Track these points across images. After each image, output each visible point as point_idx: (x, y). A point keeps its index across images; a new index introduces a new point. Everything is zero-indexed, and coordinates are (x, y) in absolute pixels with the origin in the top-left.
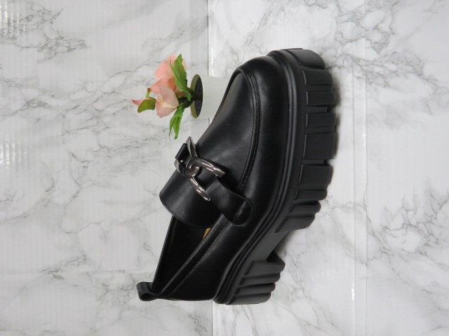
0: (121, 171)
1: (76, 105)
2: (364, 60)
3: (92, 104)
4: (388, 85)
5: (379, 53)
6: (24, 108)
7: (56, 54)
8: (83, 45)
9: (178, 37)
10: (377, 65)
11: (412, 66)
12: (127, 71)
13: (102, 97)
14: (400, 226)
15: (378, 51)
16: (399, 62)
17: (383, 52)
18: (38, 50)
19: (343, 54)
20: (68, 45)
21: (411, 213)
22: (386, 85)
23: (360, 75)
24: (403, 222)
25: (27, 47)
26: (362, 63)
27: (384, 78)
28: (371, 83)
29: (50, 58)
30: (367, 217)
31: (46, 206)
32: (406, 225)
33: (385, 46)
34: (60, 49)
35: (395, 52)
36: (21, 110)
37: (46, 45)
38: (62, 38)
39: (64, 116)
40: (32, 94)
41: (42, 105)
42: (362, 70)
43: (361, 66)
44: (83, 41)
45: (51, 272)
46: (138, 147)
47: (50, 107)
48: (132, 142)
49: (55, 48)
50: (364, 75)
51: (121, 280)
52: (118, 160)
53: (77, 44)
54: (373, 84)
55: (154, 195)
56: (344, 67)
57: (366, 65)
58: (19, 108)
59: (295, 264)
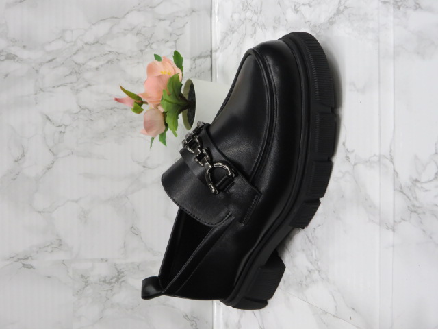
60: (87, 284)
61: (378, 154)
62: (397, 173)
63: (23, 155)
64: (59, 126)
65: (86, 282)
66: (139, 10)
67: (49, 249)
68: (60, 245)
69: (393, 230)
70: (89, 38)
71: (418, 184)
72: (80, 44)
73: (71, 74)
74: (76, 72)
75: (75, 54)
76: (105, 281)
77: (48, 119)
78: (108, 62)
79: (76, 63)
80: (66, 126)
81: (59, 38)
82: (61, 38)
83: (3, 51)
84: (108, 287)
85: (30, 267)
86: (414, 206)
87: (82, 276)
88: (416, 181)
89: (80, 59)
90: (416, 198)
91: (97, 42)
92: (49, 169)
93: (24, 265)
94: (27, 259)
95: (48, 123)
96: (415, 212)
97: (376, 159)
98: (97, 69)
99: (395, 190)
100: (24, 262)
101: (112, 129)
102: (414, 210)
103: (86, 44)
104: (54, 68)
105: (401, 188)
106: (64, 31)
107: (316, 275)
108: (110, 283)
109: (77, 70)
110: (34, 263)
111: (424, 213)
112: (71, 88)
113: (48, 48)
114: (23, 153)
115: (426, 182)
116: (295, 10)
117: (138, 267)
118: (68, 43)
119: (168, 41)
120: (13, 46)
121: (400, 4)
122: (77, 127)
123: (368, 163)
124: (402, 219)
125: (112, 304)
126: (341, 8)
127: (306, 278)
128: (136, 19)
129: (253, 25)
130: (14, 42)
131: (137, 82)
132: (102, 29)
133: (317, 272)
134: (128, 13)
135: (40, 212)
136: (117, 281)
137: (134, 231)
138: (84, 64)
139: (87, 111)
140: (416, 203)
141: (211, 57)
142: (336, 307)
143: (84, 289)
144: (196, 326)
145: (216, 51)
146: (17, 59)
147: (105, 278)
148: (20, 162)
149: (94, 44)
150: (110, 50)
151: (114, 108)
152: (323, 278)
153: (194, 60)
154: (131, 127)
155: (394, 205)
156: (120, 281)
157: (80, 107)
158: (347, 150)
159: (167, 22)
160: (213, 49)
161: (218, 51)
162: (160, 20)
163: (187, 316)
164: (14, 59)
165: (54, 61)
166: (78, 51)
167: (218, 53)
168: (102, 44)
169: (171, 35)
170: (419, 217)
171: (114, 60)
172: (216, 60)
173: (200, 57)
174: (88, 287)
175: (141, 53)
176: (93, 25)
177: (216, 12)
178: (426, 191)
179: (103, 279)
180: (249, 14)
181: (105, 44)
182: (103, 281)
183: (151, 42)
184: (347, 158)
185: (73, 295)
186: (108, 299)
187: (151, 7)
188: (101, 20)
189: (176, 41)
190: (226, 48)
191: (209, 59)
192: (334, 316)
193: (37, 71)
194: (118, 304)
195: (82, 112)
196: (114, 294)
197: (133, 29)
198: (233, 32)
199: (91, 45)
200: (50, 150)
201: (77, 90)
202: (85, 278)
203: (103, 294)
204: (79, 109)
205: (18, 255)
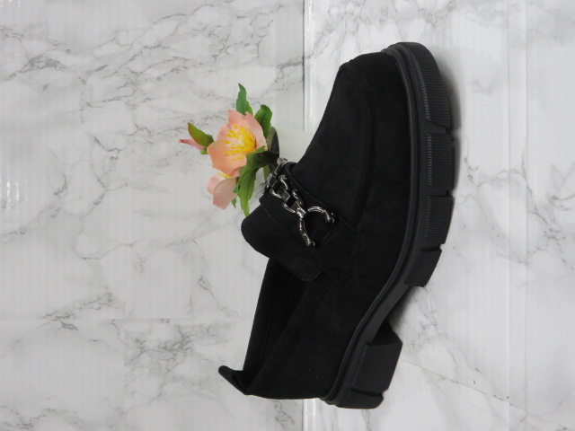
60: (142, 350)
61: (507, 168)
62: (531, 191)
63: (65, 186)
64: (111, 150)
65: (142, 348)
66: (212, 5)
67: (96, 306)
68: (110, 300)
69: (527, 264)
70: (150, 40)
71: (557, 203)
72: (138, 47)
73: (126, 85)
74: (132, 83)
75: (131, 60)
76: (165, 348)
77: (97, 141)
78: (172, 71)
79: (133, 72)
80: (119, 151)
81: (112, 41)
82: (114, 40)
83: (41, 56)
84: (170, 355)
85: (72, 327)
86: (551, 230)
87: (137, 341)
88: (555, 198)
89: (137, 66)
90: (554, 220)
91: (159, 46)
92: (96, 204)
93: (64, 325)
94: (68, 317)
95: (96, 146)
96: (553, 238)
97: (505, 175)
98: (159, 78)
99: (528, 212)
100: (64, 321)
101: (177, 155)
102: (552, 235)
103: (146, 47)
104: (105, 77)
105: (536, 209)
106: (117, 31)
107: (431, 331)
108: (171, 350)
109: (134, 80)
110: (76, 323)
111: (564, 238)
112: (126, 103)
113: (98, 53)
114: (66, 183)
115: (566, 199)
117: (208, 330)
118: (122, 46)
119: (248, 44)
120: (54, 50)
122: (133, 151)
123: (496, 181)
124: (538, 249)
125: (174, 377)
127: (419, 335)
128: (208, 16)
129: (355, 21)
130: (56, 44)
131: (209, 95)
132: (165, 29)
133: (432, 327)
134: (197, 9)
135: (85, 259)
136: (181, 348)
137: (203, 284)
138: (142, 73)
139: (145, 132)
140: (554, 227)
141: (303, 65)
142: (456, 370)
143: (139, 356)
144: (281, 408)
145: (309, 57)
146: (59, 66)
147: (165, 343)
148: (61, 195)
149: (155, 47)
150: (175, 55)
151: (179, 128)
152: (440, 334)
153: (282, 69)
155: (527, 231)
156: (185, 347)
157: (137, 126)
158: (470, 167)
159: (248, 20)
160: (306, 55)
161: (312, 57)
162: (239, 17)
164: (56, 67)
165: (105, 69)
166: (135, 56)
167: (312, 60)
168: (164, 48)
169: (252, 36)
170: (558, 244)
171: (179, 67)
172: (309, 68)
173: (289, 64)
174: (144, 355)
175: (214, 59)
176: (155, 23)
177: (310, 7)
178: (567, 209)
179: (163, 345)
180: (350, 7)
181: (169, 47)
182: (163, 348)
183: (227, 45)
184: (471, 177)
185: (125, 365)
186: (169, 370)
187: (226, 2)
188: (165, 18)
189: (258, 45)
190: (321, 53)
191: (300, 67)
192: (453, 381)
193: (83, 81)
194: (182, 377)
195: (140, 132)
196: (177, 364)
197: (204, 29)
198: (330, 31)
199: (151, 48)
200: (99, 180)
201: (134, 105)
202: (140, 344)
203: (163, 363)
204: (136, 129)
205: (56, 312)
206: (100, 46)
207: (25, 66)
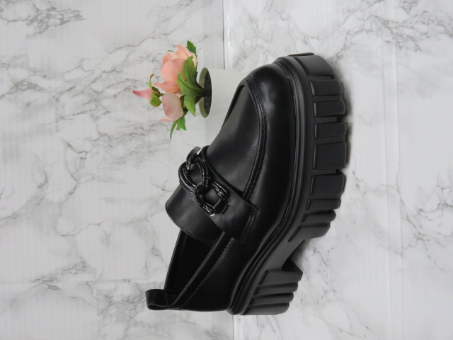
0: (124, 162)
1: (70, 86)
2: (393, 22)
3: (89, 85)
4: (419, 49)
5: (408, 13)
6: (12, 91)
7: (47, 27)
8: (78, 16)
9: (188, 4)
10: (407, 27)
11: (443, 26)
12: (129, 45)
13: (101, 76)
14: (436, 207)
15: (407, 10)
16: (430, 22)
17: (413, 12)
18: (27, 24)
19: (371, 15)
20: (61, 17)
21: (446, 191)
22: (417, 49)
23: (390, 38)
24: (438, 202)
25: (15, 21)
26: (391, 25)
27: (414, 41)
28: (401, 48)
29: (40, 33)
30: (401, 200)
31: (38, 205)
32: (441, 205)
33: (414, 4)
34: (52, 21)
35: (425, 12)
36: (8, 93)
37: (36, 17)
38: (54, 9)
39: (57, 100)
40: (21, 74)
41: (32, 87)
42: (392, 33)
43: (390, 29)
44: (78, 12)
45: (45, 281)
46: (144, 135)
47: (41, 90)
48: (136, 128)
49: (46, 20)
50: (393, 38)
51: (126, 291)
52: (120, 150)
53: (71, 15)
54: (403, 49)
55: (163, 190)
56: (371, 30)
57: (396, 28)
58: (7, 91)
59: (325, 263)
60: (111, 303)
61: (385, 184)
62: (403, 203)
63: (46, 181)
64: (80, 153)
66: (153, 38)
67: (74, 271)
68: (84, 267)
69: (402, 255)
70: (107, 66)
71: (422, 213)
72: (98, 73)
73: (90, 102)
74: (95, 100)
75: (93, 82)
76: (128, 301)
77: (69, 145)
78: (125, 90)
79: (95, 92)
80: (86, 153)
81: (78, 67)
82: (80, 67)
83: (24, 80)
84: (131, 306)
85: (56, 288)
86: (419, 233)
87: (106, 296)
88: (421, 210)
89: (98, 86)
90: (421, 227)
91: (114, 70)
92: (71, 194)
93: (50, 287)
94: (53, 280)
95: (69, 149)
96: (421, 239)
97: (384, 188)
98: (115, 96)
99: (402, 218)
100: (49, 284)
101: (131, 154)
102: (419, 237)
103: (104, 72)
104: (73, 96)
105: (408, 217)
106: (82, 60)
107: (331, 295)
108: (133, 303)
109: (96, 98)
110: (59, 285)
111: (429, 240)
112: (91, 116)
113: (68, 77)
114: (46, 178)
115: (429, 212)
116: (305, 42)
117: (160, 286)
118: (86, 71)
120: (34, 76)
121: (401, 45)
122: (97, 152)
123: (377, 191)
124: (409, 245)
125: (135, 323)
126: (348, 44)
127: (322, 297)
128: (151, 46)
129: (264, 53)
130: (35, 71)
132: (119, 57)
133: (332, 292)
134: (143, 41)
135: (64, 236)
136: (139, 300)
137: (155, 251)
138: (102, 92)
139: (106, 137)
140: (422, 232)
142: (351, 325)
143: (108, 308)
146: (38, 88)
147: (128, 298)
148: (44, 187)
149: (111, 72)
150: (127, 77)
151: (133, 133)
152: (338, 298)
154: (149, 152)
156: (142, 300)
157: (100, 133)
158: (357, 179)
163: (208, 332)
164: (35, 89)
165: (74, 89)
166: (96, 79)
168: (118, 72)
170: (425, 244)
174: (112, 307)
176: (110, 53)
177: (228, 36)
178: (430, 220)
179: (126, 299)
180: (260, 41)
181: (122, 72)
184: (358, 186)
185: (98, 315)
186: (131, 318)
187: (165, 35)
188: (118, 49)
192: (349, 334)
193: (57, 99)
194: (141, 322)
195: (102, 138)
196: (138, 313)
197: (149, 56)
198: (245, 57)
199: (108, 73)
200: (72, 176)
201: (97, 117)
202: (108, 299)
203: (127, 313)
204: (99, 136)
205: (43, 277)
206: (69, 72)
207: (12, 88)
